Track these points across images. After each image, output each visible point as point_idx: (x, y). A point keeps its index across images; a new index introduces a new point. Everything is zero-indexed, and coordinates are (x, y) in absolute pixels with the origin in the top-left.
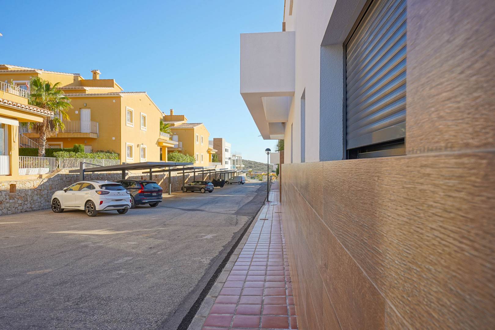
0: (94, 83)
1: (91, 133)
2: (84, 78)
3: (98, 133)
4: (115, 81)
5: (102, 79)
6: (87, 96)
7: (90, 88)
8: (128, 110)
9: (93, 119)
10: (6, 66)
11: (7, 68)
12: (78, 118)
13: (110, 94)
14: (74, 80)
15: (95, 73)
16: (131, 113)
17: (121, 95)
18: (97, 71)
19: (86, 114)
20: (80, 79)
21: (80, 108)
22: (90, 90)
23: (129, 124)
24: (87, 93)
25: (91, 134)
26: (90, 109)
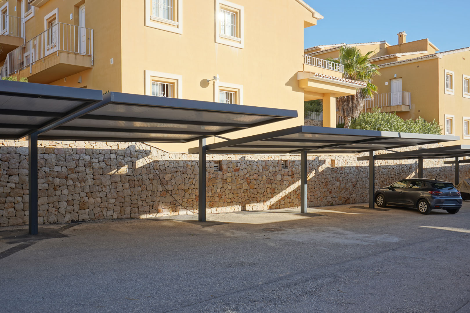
0: (401, 47)
1: (402, 104)
2: (391, 45)
3: (410, 104)
4: (429, 40)
5: (411, 42)
6: (400, 64)
7: (401, 54)
8: (447, 74)
9: (404, 89)
10: (319, 47)
11: (320, 49)
12: (389, 89)
13: (425, 58)
14: (380, 48)
15: (401, 36)
16: (450, 77)
17: (439, 56)
18: (403, 33)
19: (397, 85)
20: (386, 46)
21: (390, 80)
22: (401, 57)
23: (448, 91)
24: (399, 60)
25: (403, 106)
26: (401, 79)
